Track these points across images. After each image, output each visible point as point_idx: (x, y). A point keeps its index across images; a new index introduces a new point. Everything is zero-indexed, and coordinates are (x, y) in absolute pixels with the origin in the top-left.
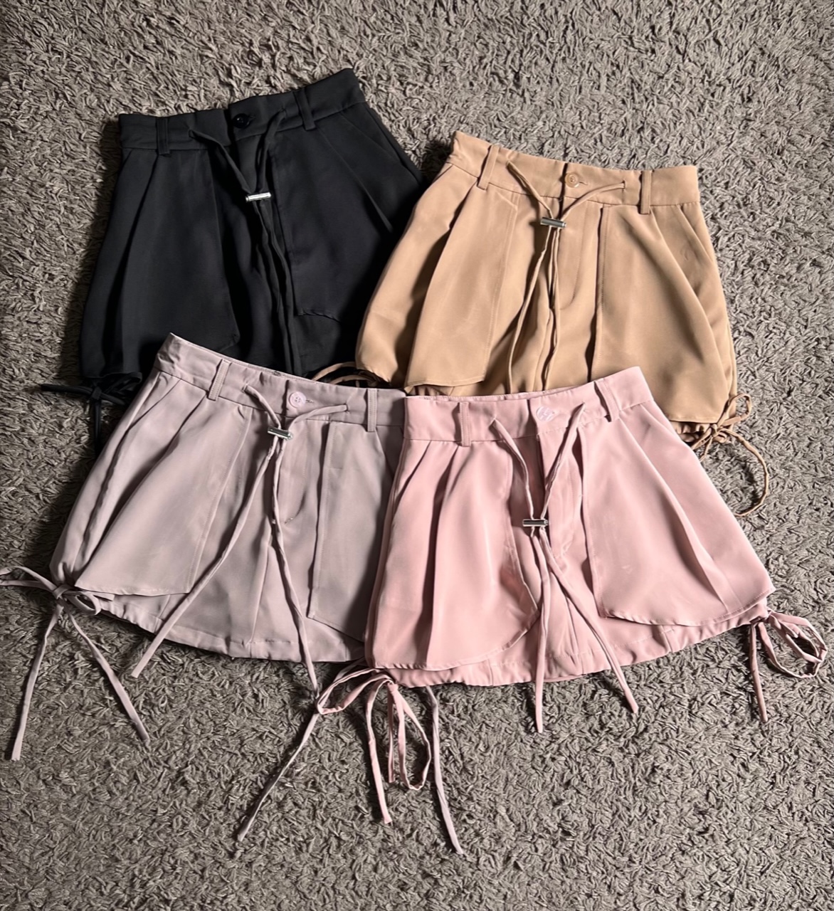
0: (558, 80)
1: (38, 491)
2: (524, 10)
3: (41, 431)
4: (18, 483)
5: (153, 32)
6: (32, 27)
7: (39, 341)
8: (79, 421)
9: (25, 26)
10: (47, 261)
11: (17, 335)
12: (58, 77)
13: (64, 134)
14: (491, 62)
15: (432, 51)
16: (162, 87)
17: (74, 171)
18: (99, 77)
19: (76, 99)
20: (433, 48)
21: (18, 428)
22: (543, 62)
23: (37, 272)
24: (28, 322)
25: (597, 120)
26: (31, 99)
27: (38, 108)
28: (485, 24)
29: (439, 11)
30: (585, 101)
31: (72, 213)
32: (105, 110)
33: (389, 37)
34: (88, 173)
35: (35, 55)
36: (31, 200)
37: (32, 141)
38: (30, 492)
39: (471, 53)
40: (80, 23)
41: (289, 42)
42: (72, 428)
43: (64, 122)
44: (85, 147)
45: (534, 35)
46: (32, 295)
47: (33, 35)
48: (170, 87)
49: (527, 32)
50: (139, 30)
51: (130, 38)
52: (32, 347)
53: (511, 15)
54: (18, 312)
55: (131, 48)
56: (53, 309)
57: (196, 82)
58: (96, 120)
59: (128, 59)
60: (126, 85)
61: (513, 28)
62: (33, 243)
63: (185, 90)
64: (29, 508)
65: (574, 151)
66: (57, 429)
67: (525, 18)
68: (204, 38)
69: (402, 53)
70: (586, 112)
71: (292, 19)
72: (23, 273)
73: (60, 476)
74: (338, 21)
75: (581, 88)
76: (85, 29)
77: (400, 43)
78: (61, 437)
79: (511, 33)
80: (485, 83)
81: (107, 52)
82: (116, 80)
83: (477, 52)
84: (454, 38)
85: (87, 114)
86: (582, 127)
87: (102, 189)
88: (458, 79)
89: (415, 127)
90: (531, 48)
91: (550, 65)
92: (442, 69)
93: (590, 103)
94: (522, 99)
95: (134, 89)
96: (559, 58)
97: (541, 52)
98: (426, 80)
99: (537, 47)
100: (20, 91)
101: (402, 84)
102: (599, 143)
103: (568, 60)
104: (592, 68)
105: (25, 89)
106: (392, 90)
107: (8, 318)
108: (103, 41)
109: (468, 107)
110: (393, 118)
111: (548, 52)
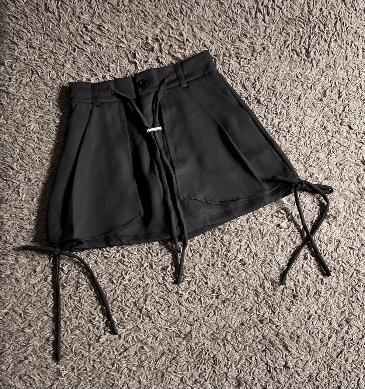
0: (332, 53)
1: (21, 312)
2: (310, 12)
3: (23, 274)
4: (8, 307)
5: (89, 34)
6: (18, 34)
7: (22, 219)
8: (46, 267)
9: (14, 34)
10: (27, 170)
11: (8, 215)
12: (33, 62)
13: (36, 95)
14: (291, 44)
15: (255, 39)
16: (94, 65)
17: (43, 116)
18: (58, 61)
19: (44, 74)
20: (256, 37)
21: (9, 273)
22: (322, 42)
23: (21, 177)
24: (15, 207)
25: (358, 75)
26: (18, 76)
27: (22, 81)
28: (286, 21)
29: (259, 15)
30: (350, 64)
31: (42, 141)
32: (61, 80)
33: (229, 31)
34: (51, 117)
35: (20, 50)
36: (17, 134)
37: (18, 100)
38: (16, 313)
39: (279, 39)
40: (46, 31)
41: (169, 36)
42: (42, 272)
43: (37, 88)
44: (49, 102)
45: (317, 27)
46: (18, 191)
47: (19, 38)
48: (100, 65)
49: (312, 25)
50: (81, 33)
51: (76, 38)
52: (18, 223)
53: (302, 16)
54: (9, 202)
55: (76, 43)
56: (30, 199)
57: (114, 62)
58: (56, 86)
59: (74, 50)
60: (74, 65)
61: (304, 23)
62: (18, 160)
63: (109, 67)
64: (15, 323)
65: (345, 94)
66: (33, 273)
67: (311, 17)
68: (119, 36)
69: (237, 40)
70: (351, 71)
71: (171, 23)
72: (12, 178)
73: (34, 302)
74: (198, 23)
75: (347, 57)
76: (49, 34)
77: (236, 35)
78: (35, 278)
79: (303, 26)
80: (288, 56)
81: (62, 47)
82: (67, 62)
83: (282, 38)
84: (268, 31)
85: (50, 83)
86: (349, 80)
87: (59, 126)
88: (272, 54)
89: (247, 84)
90: (316, 34)
91: (328, 44)
92: (262, 49)
93: (353, 66)
94: (311, 65)
95: (78, 67)
96: (332, 40)
97: (322, 36)
98: (252, 55)
99: (319, 33)
100: (11, 71)
101: (238, 58)
102: (360, 89)
103: (338, 40)
104: (353, 44)
105: (14, 70)
106: (232, 62)
107: (4, 206)
108: (60, 40)
109: (278, 70)
110: (233, 78)
111: (325, 36)
